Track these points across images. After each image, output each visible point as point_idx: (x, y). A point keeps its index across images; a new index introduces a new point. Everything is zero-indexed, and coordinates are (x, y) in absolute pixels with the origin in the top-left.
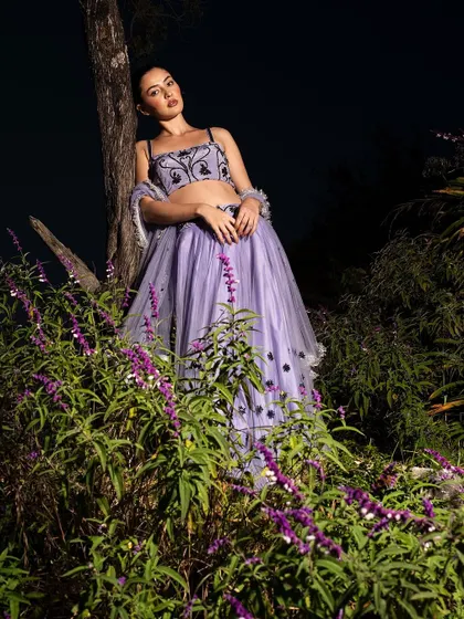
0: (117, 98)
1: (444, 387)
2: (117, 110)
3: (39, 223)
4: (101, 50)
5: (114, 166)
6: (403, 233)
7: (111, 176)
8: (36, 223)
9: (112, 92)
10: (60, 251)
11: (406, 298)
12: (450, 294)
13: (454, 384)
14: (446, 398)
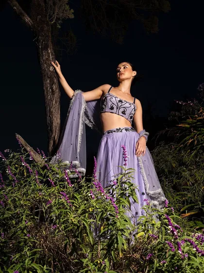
0: (52, 83)
1: (186, 207)
2: (52, 88)
3: (20, 136)
4: (45, 63)
5: (51, 112)
6: (162, 143)
7: (50, 116)
8: (18, 136)
9: (50, 81)
10: (29, 149)
11: (166, 170)
12: (185, 168)
13: (190, 205)
14: (187, 211)
